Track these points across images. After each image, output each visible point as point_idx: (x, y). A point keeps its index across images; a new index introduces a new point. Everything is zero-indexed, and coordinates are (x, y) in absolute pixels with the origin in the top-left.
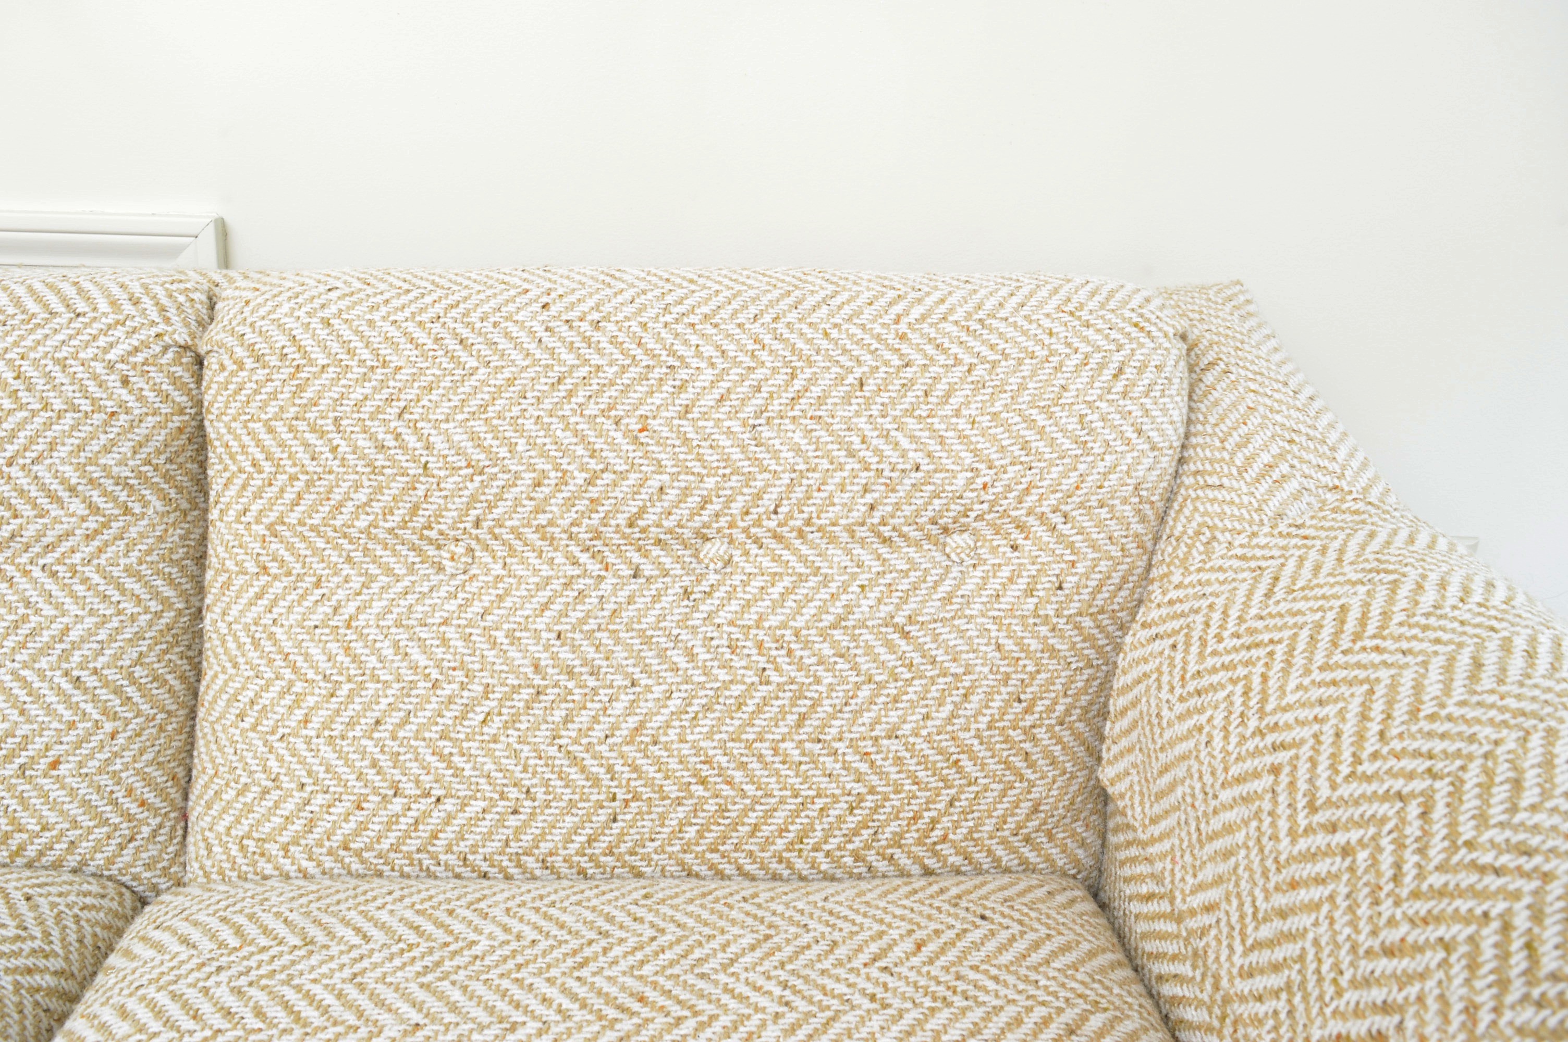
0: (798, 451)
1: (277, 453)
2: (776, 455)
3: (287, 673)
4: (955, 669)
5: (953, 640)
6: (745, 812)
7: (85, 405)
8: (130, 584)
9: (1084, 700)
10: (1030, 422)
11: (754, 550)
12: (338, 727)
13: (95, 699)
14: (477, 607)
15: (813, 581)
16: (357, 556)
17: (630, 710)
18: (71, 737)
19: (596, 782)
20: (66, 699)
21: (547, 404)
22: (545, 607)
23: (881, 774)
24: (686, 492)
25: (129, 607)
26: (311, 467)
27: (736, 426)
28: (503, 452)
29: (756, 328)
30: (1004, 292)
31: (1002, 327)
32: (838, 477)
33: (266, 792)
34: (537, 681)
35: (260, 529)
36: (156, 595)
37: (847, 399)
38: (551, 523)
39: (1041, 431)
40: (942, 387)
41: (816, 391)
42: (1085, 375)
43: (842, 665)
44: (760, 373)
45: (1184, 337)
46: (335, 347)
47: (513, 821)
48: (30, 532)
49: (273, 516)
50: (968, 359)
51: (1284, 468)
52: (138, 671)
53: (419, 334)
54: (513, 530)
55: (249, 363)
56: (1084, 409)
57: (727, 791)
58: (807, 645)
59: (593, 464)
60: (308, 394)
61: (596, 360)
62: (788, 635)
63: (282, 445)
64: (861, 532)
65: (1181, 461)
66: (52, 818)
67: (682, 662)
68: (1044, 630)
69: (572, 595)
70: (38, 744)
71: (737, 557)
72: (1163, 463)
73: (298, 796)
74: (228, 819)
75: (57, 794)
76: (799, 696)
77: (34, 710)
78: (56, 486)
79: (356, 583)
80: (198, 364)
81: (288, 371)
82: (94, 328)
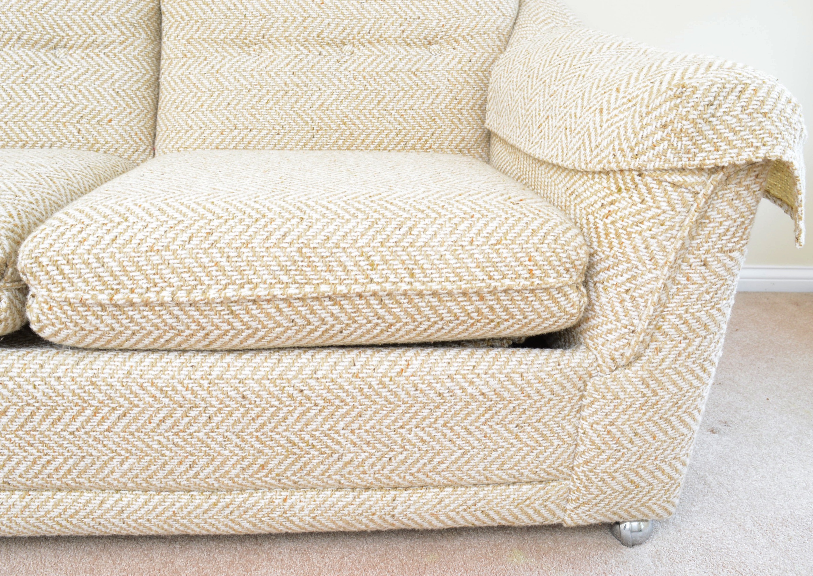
0: (377, 11)
1: (191, 13)
2: (369, 12)
3: (195, 90)
4: (433, 87)
5: (433, 78)
6: (359, 135)
8: (135, 62)
9: (480, 102)
11: (362, 47)
12: (214, 107)
13: (124, 100)
14: (264, 65)
15: (382, 57)
16: (220, 50)
17: (318, 99)
18: (116, 112)
19: (307, 123)
20: (114, 99)
22: (288, 65)
23: (407, 122)
24: (337, 25)
25: (136, 70)
26: (203, 17)
28: (273, 11)
32: (391, 20)
33: (187, 131)
34: (286, 88)
35: (184, 41)
36: (144, 67)
38: (290, 35)
43: (393, 84)
47: (277, 137)
48: (100, 40)
49: (188, 36)
52: (138, 93)
54: (276, 39)
57: (353, 127)
58: (381, 77)
59: (305, 15)
62: (374, 74)
63: (193, 9)
64: (400, 40)
65: (515, 24)
66: (109, 139)
67: (337, 83)
68: (465, 75)
69: (297, 60)
70: (104, 114)
71: (356, 51)
72: (508, 21)
73: (199, 131)
74: (173, 143)
75: (111, 131)
76: (378, 94)
77: (102, 102)
78: (109, 23)
79: (219, 59)
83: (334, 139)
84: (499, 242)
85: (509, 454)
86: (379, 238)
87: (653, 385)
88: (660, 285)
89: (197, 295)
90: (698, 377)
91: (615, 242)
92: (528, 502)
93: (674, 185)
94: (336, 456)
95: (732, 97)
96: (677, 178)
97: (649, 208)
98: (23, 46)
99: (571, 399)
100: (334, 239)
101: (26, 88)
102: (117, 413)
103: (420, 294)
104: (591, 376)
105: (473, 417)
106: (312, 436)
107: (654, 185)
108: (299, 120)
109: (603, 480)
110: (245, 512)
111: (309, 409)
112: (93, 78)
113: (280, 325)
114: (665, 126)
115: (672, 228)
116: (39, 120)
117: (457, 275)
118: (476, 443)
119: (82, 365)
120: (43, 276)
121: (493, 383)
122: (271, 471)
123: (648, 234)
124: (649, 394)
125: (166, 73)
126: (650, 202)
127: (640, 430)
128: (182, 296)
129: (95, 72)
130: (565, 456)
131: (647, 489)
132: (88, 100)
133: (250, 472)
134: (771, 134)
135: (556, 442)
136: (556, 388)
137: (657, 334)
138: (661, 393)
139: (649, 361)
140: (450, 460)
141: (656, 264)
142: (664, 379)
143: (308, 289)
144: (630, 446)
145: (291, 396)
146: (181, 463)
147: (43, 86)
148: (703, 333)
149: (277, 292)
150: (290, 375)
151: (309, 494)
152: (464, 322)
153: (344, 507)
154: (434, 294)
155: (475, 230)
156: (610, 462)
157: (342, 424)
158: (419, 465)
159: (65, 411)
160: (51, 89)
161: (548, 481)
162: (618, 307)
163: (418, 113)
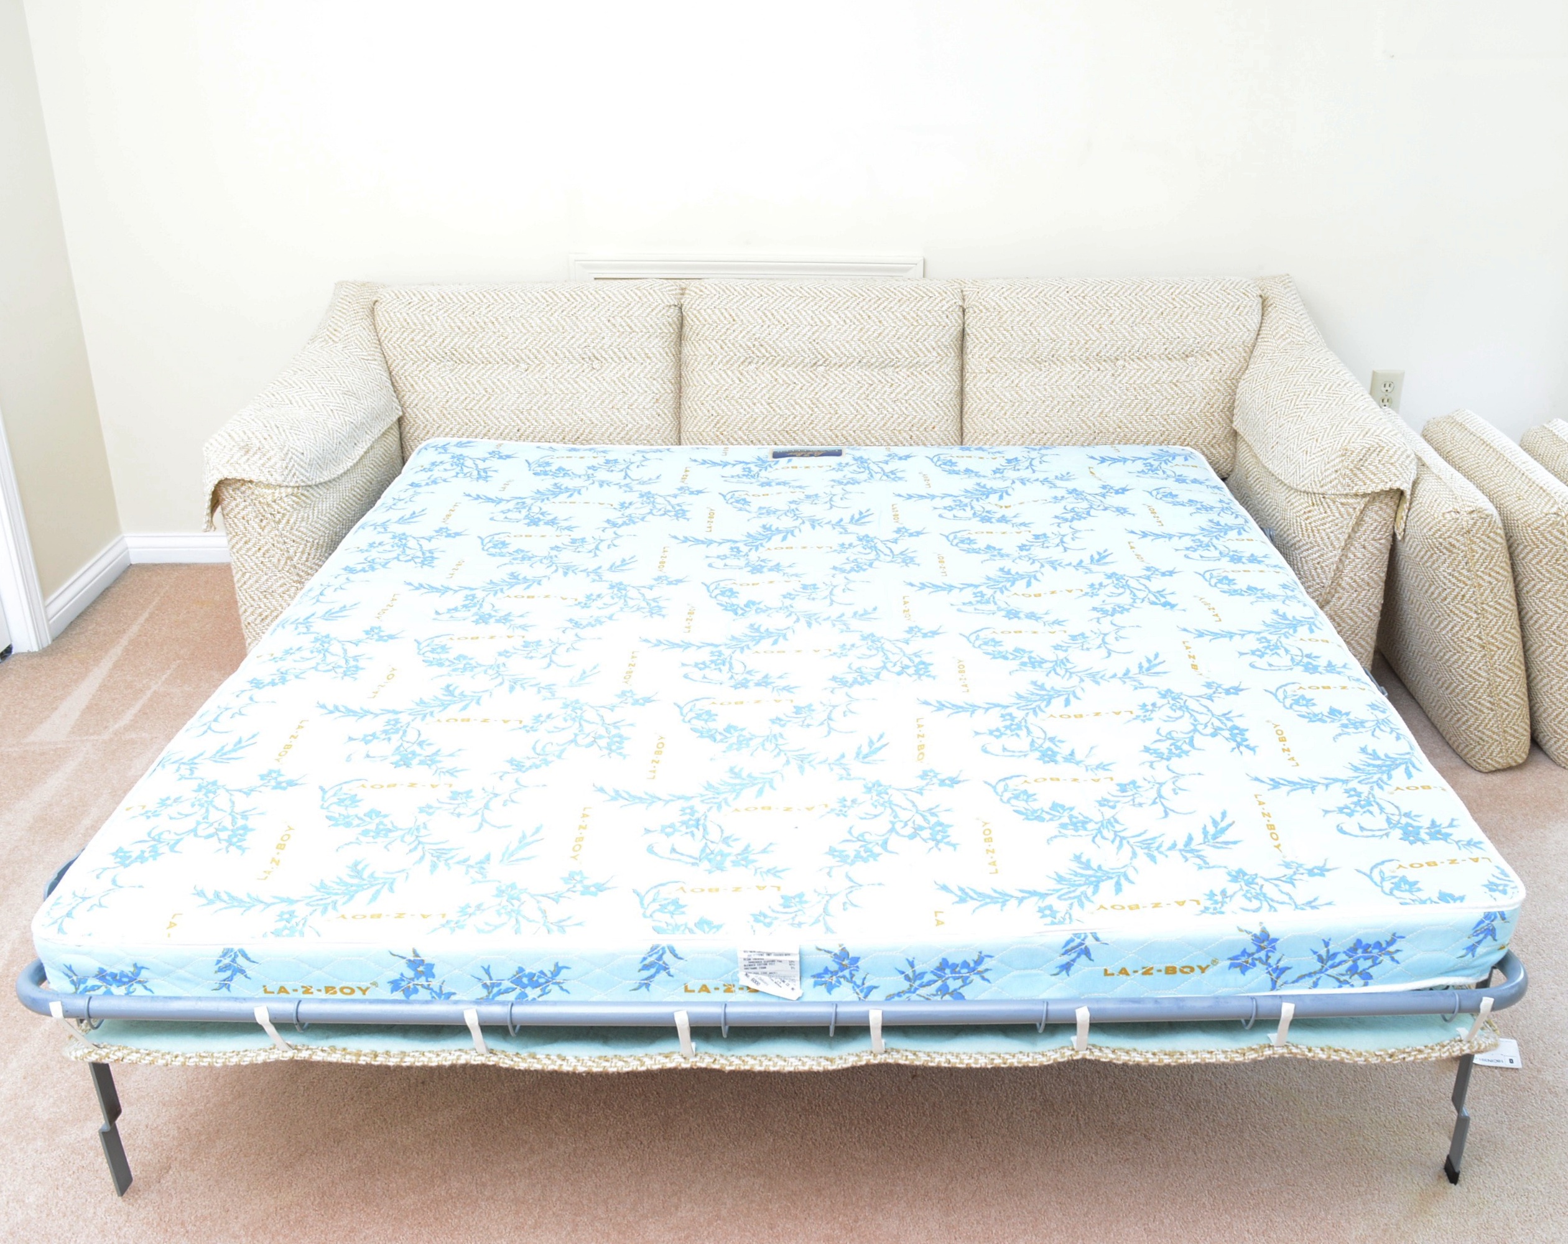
0: (1144, 333)
1: (994, 337)
2: (1138, 334)
3: (999, 401)
4: (1190, 395)
5: (1190, 387)
7: (937, 324)
9: (1228, 405)
10: (1211, 324)
11: (1132, 362)
12: (1015, 415)
13: (942, 409)
14: (1054, 380)
15: (1149, 370)
16: (1017, 367)
17: (1099, 408)
19: (1090, 427)
20: (936, 410)
21: (1072, 321)
22: (1074, 379)
23: (1170, 425)
24: (1113, 346)
25: (948, 383)
26: (1004, 341)
27: (1127, 327)
28: (1061, 335)
29: (1130, 297)
30: (1204, 284)
31: (1203, 295)
32: (1156, 340)
33: (994, 435)
34: (1073, 400)
35: (988, 360)
36: (954, 380)
37: (1158, 318)
39: (1215, 326)
40: (1185, 314)
41: (1149, 316)
42: (1228, 309)
43: (1158, 394)
44: (1133, 311)
45: (1261, 296)
46: (1009, 305)
47: (1067, 439)
48: (922, 361)
49: (991, 356)
50: (1193, 305)
51: (1287, 335)
52: (951, 402)
53: (1032, 301)
55: (984, 311)
56: (1227, 319)
57: (1127, 430)
58: (1148, 388)
59: (1087, 338)
60: (1003, 319)
61: (1085, 308)
62: (1143, 386)
63: (995, 334)
64: (1163, 356)
65: (1258, 335)
67: (1113, 394)
68: (1216, 384)
69: (1081, 375)
70: (928, 422)
71: (1127, 365)
72: (1252, 335)
73: (1004, 435)
75: (935, 436)
76: (1146, 403)
77: (927, 412)
78: (930, 348)
79: (1017, 374)
80: (964, 311)
81: (996, 313)
82: (937, 301)
87: (1338, 619)
88: (1337, 559)
90: (1367, 615)
91: (1311, 534)
93: (1342, 504)
95: (1374, 455)
96: (1343, 500)
97: (1329, 516)
98: (861, 367)
101: (868, 403)
107: (1331, 504)
108: (1083, 425)
112: (919, 393)
114: (1336, 471)
115: (1342, 527)
116: (880, 429)
123: (1329, 530)
125: (972, 384)
126: (1329, 513)
129: (920, 388)
132: (917, 412)
134: (1395, 475)
137: (1339, 589)
138: (1343, 625)
139: (1334, 605)
141: (1334, 547)
147: (881, 401)
148: (1367, 588)
160: (888, 403)
163: (1178, 418)
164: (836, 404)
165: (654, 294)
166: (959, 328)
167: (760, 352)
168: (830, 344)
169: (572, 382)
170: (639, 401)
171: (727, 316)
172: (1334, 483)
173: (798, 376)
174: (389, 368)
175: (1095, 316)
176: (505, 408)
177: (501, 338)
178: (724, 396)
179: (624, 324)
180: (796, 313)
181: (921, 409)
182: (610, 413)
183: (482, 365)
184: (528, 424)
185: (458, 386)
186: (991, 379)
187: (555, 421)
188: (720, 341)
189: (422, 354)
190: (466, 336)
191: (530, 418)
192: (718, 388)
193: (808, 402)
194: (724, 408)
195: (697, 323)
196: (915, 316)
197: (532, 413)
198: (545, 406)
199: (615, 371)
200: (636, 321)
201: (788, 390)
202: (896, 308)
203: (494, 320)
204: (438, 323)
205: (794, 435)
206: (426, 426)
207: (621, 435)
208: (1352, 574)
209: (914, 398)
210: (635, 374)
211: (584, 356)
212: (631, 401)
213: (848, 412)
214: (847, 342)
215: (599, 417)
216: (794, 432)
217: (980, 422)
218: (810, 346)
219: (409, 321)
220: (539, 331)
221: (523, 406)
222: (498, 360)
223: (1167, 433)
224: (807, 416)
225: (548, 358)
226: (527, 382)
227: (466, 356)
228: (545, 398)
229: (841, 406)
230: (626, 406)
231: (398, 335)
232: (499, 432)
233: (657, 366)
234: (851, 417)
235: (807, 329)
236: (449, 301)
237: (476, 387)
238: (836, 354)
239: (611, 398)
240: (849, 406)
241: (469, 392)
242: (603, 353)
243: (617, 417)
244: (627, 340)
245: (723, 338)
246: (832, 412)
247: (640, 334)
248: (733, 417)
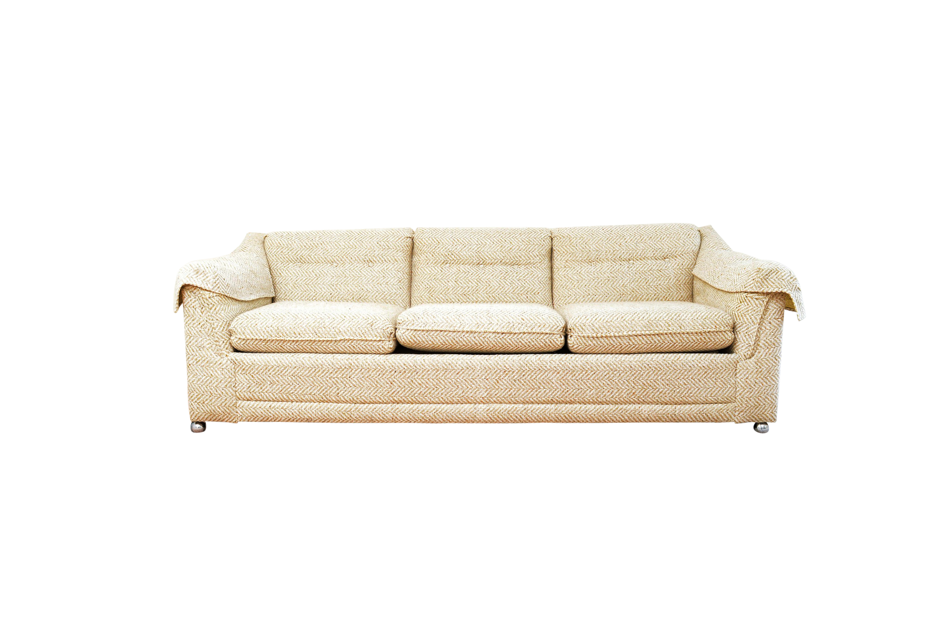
0: (643, 247)
1: (567, 250)
2: (640, 247)
3: (571, 280)
4: (668, 276)
5: (667, 272)
6: (639, 296)
7: (539, 244)
8: (545, 270)
10: (676, 242)
11: (637, 261)
12: (579, 287)
13: (542, 285)
14: (598, 270)
16: (579, 264)
17: (622, 282)
18: (540, 290)
19: (618, 292)
20: (539, 285)
21: (606, 242)
22: (608, 269)
23: (659, 290)
24: (627, 253)
25: (545, 273)
26: (573, 251)
27: (634, 244)
28: (601, 248)
29: (634, 231)
30: (671, 225)
31: (671, 230)
32: (649, 250)
34: (608, 279)
35: (564, 261)
36: (548, 272)
37: (649, 240)
38: (608, 258)
39: (678, 243)
41: (644, 239)
42: (684, 235)
43: (652, 275)
44: (636, 237)
45: (699, 231)
47: (606, 298)
48: (532, 262)
49: (566, 259)
50: (666, 234)
52: (546, 283)
53: (587, 233)
54: (603, 259)
55: (562, 238)
56: (684, 240)
57: (637, 293)
58: (646, 273)
59: (614, 249)
60: (572, 241)
61: (612, 236)
62: (644, 272)
63: (568, 249)
64: (653, 258)
65: (700, 248)
66: (539, 300)
67: (629, 276)
68: (681, 271)
69: (612, 267)
70: (536, 290)
71: (635, 262)
72: (697, 247)
73: (574, 296)
74: (563, 301)
76: (646, 279)
77: (535, 286)
78: (536, 255)
79: (580, 268)
80: (552, 239)
81: (568, 239)
82: (539, 234)
83: (629, 298)
84: (705, 318)
85: (713, 390)
86: (670, 318)
87: (759, 364)
88: (756, 329)
89: (620, 334)
90: (774, 362)
91: (741, 318)
92: (721, 411)
93: (756, 299)
94: (657, 389)
97: (750, 306)
99: (732, 370)
100: (658, 318)
101: (505, 281)
102: (592, 373)
103: (683, 333)
104: (738, 362)
105: (701, 375)
106: (650, 381)
107: (750, 299)
108: (615, 291)
109: (747, 401)
110: (627, 412)
111: (650, 371)
112: (531, 276)
113: (643, 344)
115: (757, 312)
116: (511, 293)
117: (694, 328)
118: (702, 386)
119: (583, 357)
120: (577, 330)
121: (706, 363)
122: (636, 395)
123: (751, 314)
124: (758, 368)
125: (557, 274)
126: (750, 305)
127: (757, 381)
128: (616, 334)
129: (531, 274)
130: (733, 392)
131: (763, 406)
132: (530, 285)
133: (630, 395)
135: (729, 386)
136: (727, 365)
137: (758, 347)
138: (762, 367)
139: (757, 356)
140: (694, 392)
141: (754, 323)
142: (763, 362)
143: (652, 332)
144: (754, 387)
145: (645, 367)
146: (609, 392)
147: (512, 280)
148: (774, 346)
149: (643, 332)
150: (645, 360)
151: (648, 406)
152: (696, 342)
153: (659, 410)
154: (687, 333)
155: (698, 315)
156: (748, 394)
157: (660, 377)
158: (684, 394)
159: (577, 372)
160: (515, 281)
161: (728, 403)
162: (744, 338)
163: (662, 287)
164: (489, 281)
165: (400, 232)
166: (550, 247)
167: (451, 257)
168: (486, 253)
169: (359, 271)
170: (391, 281)
171: (436, 241)
172: (751, 286)
173: (470, 269)
174: (269, 266)
175: (617, 240)
176: (325, 284)
177: (325, 251)
178: (434, 278)
179: (385, 245)
180: (469, 239)
181: (532, 284)
182: (376, 286)
183: (315, 264)
184: (336, 291)
185: (302, 273)
186: (567, 270)
187: (349, 290)
188: (432, 253)
189: (286, 259)
190: (308, 250)
191: (337, 288)
192: (430, 275)
193: (475, 280)
194: (433, 284)
195: (421, 245)
196: (528, 240)
197: (338, 286)
198: (345, 282)
199: (380, 267)
200: (391, 243)
201: (466, 275)
202: (518, 237)
203: (322, 243)
204: (295, 244)
205: (468, 296)
206: (285, 293)
207: (381, 297)
208: (765, 339)
209: (528, 279)
210: (390, 268)
211: (365, 260)
212: (387, 281)
213: (495, 285)
214: (495, 252)
215: (371, 288)
216: (468, 295)
217: (562, 291)
218: (476, 254)
219: (281, 243)
220: (344, 247)
221: (334, 282)
222: (323, 261)
223: (657, 294)
224: (475, 287)
225: (347, 260)
226: (336, 271)
227: (307, 259)
228: (345, 279)
229: (492, 282)
230: (385, 283)
231: (275, 250)
232: (321, 295)
233: (400, 266)
234: (496, 288)
235: (474, 246)
236: (301, 235)
237: (311, 274)
238: (489, 258)
239: (377, 279)
240: (496, 282)
241: (308, 276)
242: (374, 258)
243: (380, 288)
244: (386, 252)
245: (433, 251)
246: (488, 285)
247: (393, 250)
248: (437, 288)
